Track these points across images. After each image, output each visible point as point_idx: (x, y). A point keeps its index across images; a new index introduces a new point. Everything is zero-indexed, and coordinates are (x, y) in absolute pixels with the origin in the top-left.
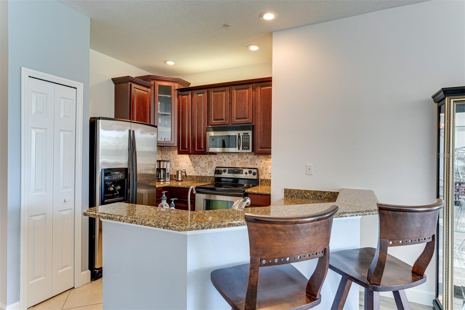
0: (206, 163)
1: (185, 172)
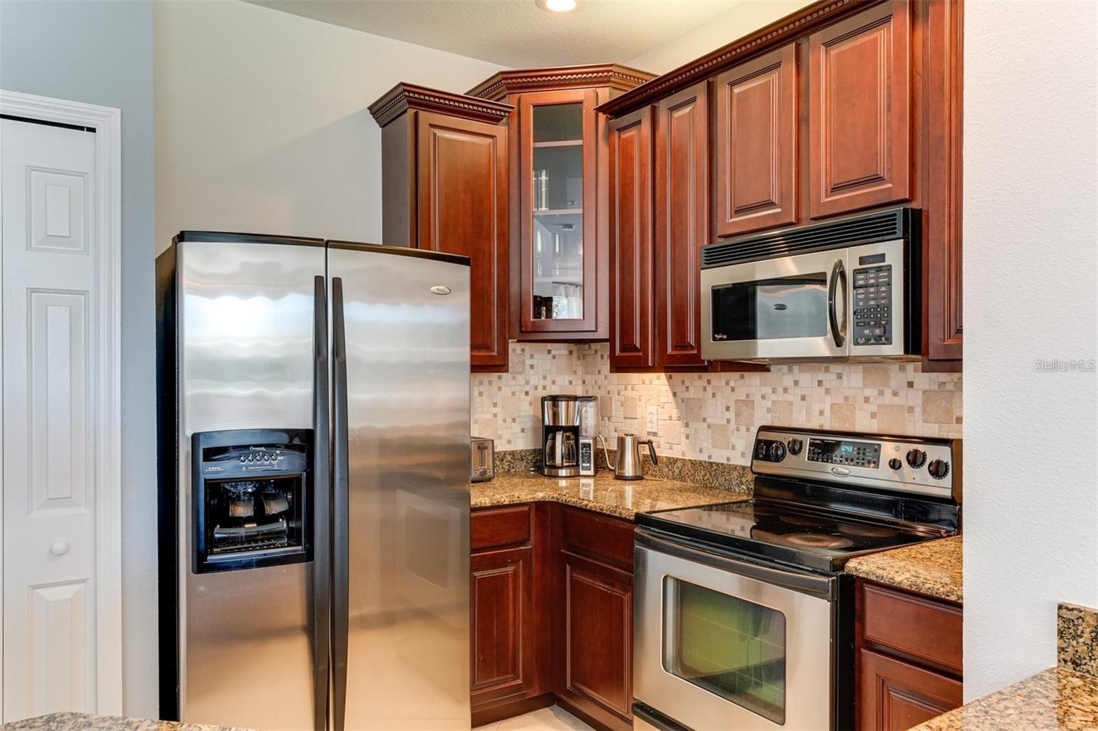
0: (728, 409)
1: (650, 443)
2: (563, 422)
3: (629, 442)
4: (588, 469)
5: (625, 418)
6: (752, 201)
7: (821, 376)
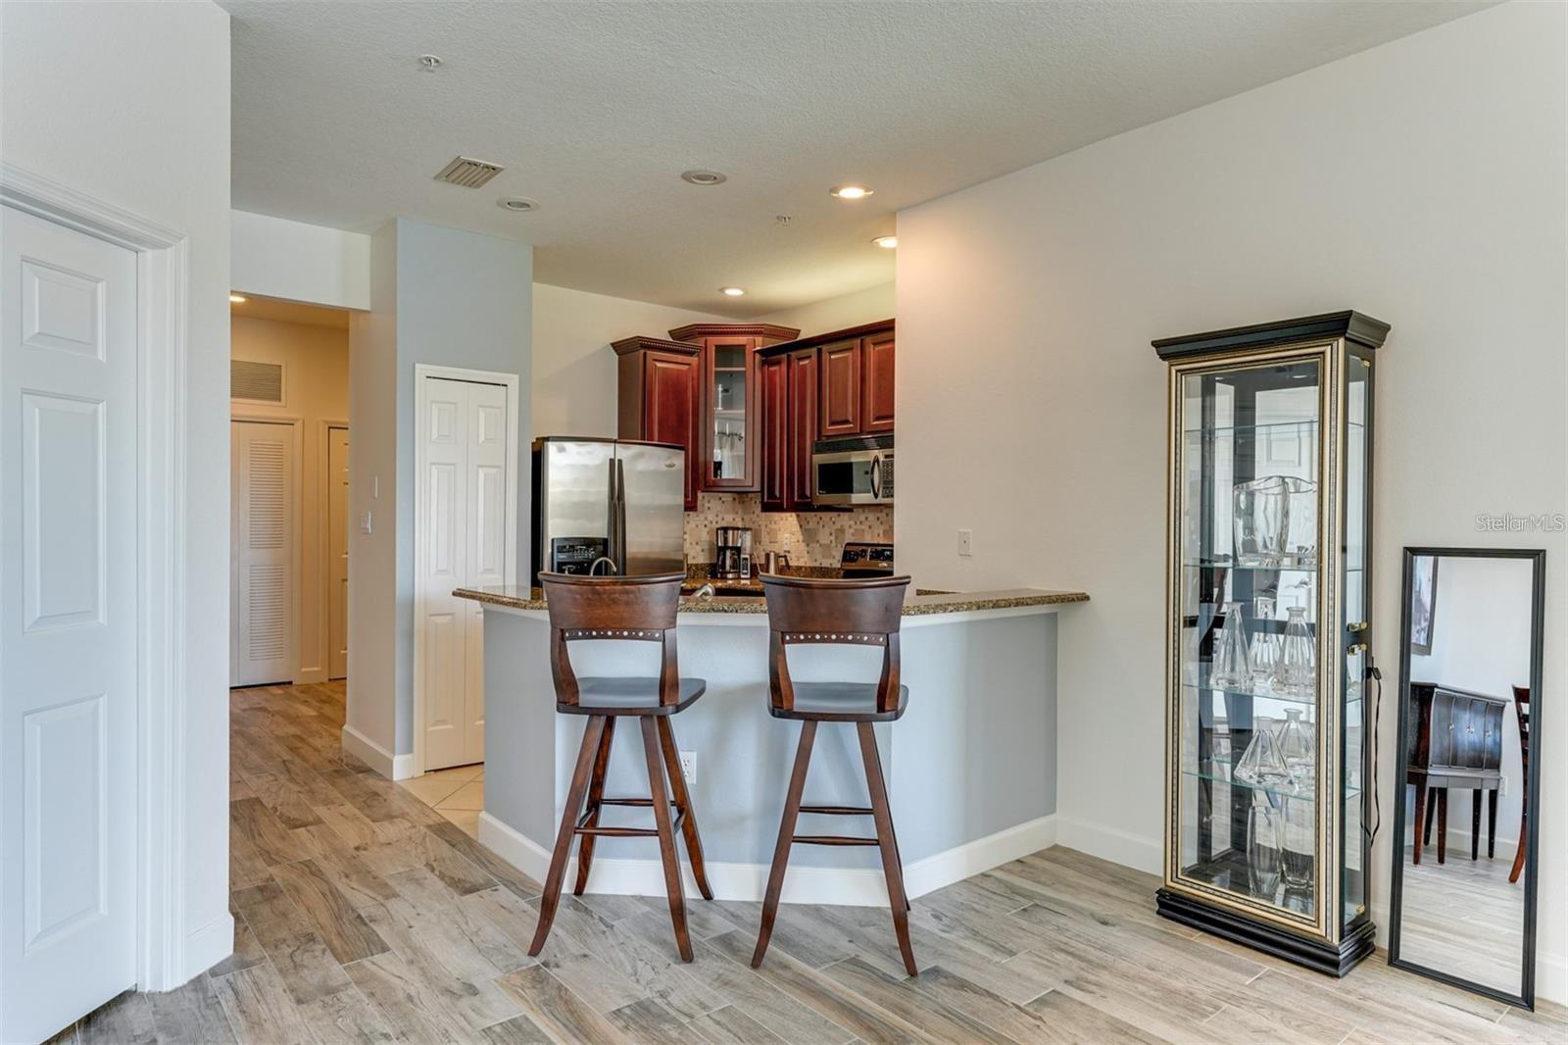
0: (831, 534)
1: (785, 557)
2: (730, 544)
3: (772, 555)
4: (746, 574)
5: (771, 542)
6: (839, 419)
7: (879, 515)
